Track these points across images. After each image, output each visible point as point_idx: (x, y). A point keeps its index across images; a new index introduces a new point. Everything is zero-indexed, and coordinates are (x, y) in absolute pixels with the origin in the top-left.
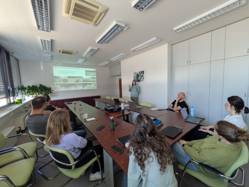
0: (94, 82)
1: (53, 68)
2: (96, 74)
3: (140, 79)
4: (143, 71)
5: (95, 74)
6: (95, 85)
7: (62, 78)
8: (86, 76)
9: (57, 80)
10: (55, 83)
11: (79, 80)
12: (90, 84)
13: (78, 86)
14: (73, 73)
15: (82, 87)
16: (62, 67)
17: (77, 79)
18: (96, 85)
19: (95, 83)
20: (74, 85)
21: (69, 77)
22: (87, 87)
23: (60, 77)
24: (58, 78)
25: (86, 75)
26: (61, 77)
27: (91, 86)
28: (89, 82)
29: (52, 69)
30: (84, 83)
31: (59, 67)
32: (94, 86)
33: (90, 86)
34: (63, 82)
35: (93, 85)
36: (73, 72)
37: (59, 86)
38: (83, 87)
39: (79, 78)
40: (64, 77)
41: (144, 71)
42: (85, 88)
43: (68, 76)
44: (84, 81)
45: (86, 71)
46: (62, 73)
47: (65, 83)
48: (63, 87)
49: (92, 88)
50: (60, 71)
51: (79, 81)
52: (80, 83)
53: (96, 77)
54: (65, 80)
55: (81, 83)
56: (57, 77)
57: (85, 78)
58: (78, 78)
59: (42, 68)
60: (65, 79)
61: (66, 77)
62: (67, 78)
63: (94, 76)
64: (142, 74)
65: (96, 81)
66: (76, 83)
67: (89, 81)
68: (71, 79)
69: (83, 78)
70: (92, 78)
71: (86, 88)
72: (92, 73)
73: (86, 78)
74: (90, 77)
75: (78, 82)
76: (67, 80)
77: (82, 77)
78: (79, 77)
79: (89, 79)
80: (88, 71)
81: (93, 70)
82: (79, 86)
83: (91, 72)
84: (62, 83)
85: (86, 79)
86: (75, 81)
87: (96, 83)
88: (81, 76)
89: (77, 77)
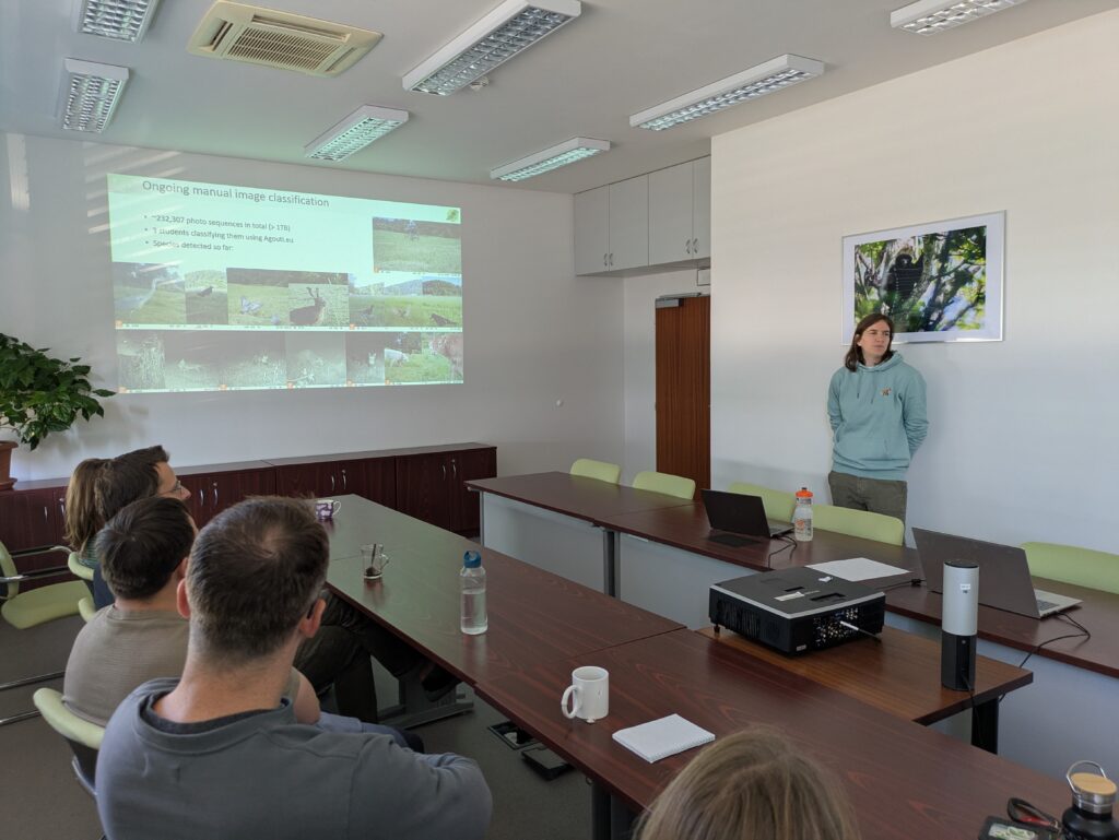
0: (440, 321)
1: (111, 195)
2: (458, 253)
3: (934, 305)
4: (979, 231)
5: (453, 249)
6: (447, 352)
7: (182, 284)
8: (378, 268)
9: (142, 300)
10: (121, 326)
11: (319, 303)
12: (411, 344)
13: (307, 354)
14: (270, 240)
15: (341, 366)
16: (183, 184)
17: (300, 295)
18: (458, 348)
19: (453, 336)
20: (275, 346)
21: (237, 276)
22: (387, 364)
23: (162, 272)
24: (149, 286)
25: (382, 259)
26: (176, 276)
27: (417, 358)
28: (402, 318)
29: (104, 201)
30: (361, 329)
31: (162, 189)
32: (445, 361)
33: (406, 357)
34: (191, 320)
35: (429, 350)
36: (276, 233)
37: (156, 353)
38: (349, 368)
39: (324, 290)
40: (199, 275)
41: (988, 233)
42: (371, 372)
43: (230, 271)
44: (364, 310)
45: (379, 224)
46: (181, 239)
47: (203, 328)
48: (190, 359)
49: (427, 375)
50: (165, 219)
51: (322, 316)
52: (327, 329)
53: (456, 279)
54: (204, 304)
55: (339, 329)
56: (143, 277)
57: (368, 288)
58: (313, 287)
59: (20, 196)
60: (209, 291)
61: (213, 274)
62: (221, 287)
63: (443, 270)
64: (956, 261)
65: (458, 317)
66: (298, 329)
67: (402, 314)
68: (256, 296)
69: (352, 289)
70: (430, 287)
71: (375, 375)
72: (426, 244)
73: (380, 287)
74: (413, 283)
75: (312, 322)
76: (223, 299)
77: (344, 278)
78: (324, 278)
79: (399, 297)
80: (399, 226)
81: (438, 214)
82: (320, 361)
83: (423, 239)
84: (175, 327)
85: (380, 296)
86: (285, 316)
87: (461, 330)
88: (337, 269)
89: (306, 281)
